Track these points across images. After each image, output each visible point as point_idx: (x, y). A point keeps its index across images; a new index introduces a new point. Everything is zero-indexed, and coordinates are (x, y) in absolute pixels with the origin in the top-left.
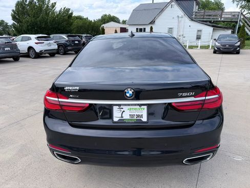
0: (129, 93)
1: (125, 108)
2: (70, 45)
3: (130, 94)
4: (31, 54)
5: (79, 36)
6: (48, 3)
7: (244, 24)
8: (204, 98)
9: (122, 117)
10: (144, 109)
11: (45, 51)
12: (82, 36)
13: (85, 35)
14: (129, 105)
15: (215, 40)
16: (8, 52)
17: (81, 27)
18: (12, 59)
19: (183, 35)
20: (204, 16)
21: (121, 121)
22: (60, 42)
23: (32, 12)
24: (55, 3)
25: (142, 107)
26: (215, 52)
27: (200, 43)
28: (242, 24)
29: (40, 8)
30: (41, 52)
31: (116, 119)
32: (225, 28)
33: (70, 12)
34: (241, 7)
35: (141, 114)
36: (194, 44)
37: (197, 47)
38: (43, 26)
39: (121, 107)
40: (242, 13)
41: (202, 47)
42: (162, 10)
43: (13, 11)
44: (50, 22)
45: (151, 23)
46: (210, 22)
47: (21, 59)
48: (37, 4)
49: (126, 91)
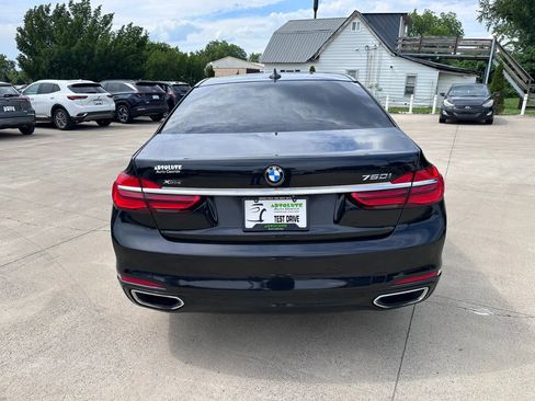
0: (275, 174)
1: (267, 204)
2: (142, 103)
3: (276, 177)
4: (60, 119)
5: (161, 85)
6: (96, 15)
7: (501, 63)
8: (409, 184)
9: (261, 220)
10: (300, 205)
11: (89, 113)
12: (166, 85)
13: (174, 83)
14: (273, 197)
15: (443, 95)
16: (10, 115)
17: (165, 66)
18: (17, 131)
19: (377, 86)
20: (420, 46)
21: (260, 228)
22: (121, 97)
23: (62, 32)
24: (111, 16)
25: (299, 201)
26: (442, 121)
27: (411, 102)
28: (497, 65)
29: (78, 25)
30: (81, 117)
31: (249, 225)
32: (462, 71)
33: (143, 35)
34: (496, 29)
35: (295, 214)
36: (401, 104)
37: (407, 109)
38: (84, 63)
39: (260, 202)
40: (496, 43)
41: (416, 111)
42: (335, 34)
43: (20, 30)
44: (99, 54)
45: (311, 60)
46: (433, 59)
47: (37, 131)
48: (72, 17)
49: (268, 171)
